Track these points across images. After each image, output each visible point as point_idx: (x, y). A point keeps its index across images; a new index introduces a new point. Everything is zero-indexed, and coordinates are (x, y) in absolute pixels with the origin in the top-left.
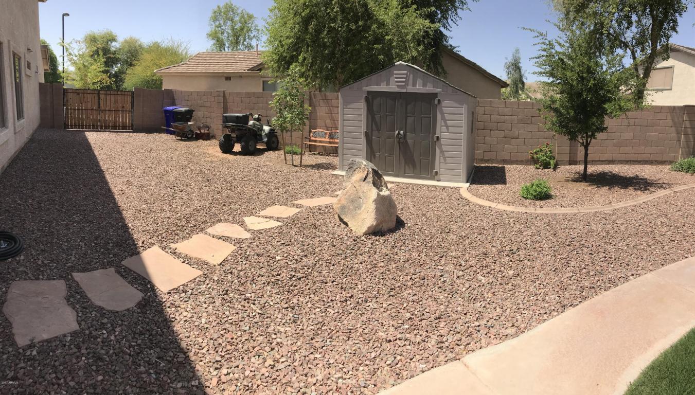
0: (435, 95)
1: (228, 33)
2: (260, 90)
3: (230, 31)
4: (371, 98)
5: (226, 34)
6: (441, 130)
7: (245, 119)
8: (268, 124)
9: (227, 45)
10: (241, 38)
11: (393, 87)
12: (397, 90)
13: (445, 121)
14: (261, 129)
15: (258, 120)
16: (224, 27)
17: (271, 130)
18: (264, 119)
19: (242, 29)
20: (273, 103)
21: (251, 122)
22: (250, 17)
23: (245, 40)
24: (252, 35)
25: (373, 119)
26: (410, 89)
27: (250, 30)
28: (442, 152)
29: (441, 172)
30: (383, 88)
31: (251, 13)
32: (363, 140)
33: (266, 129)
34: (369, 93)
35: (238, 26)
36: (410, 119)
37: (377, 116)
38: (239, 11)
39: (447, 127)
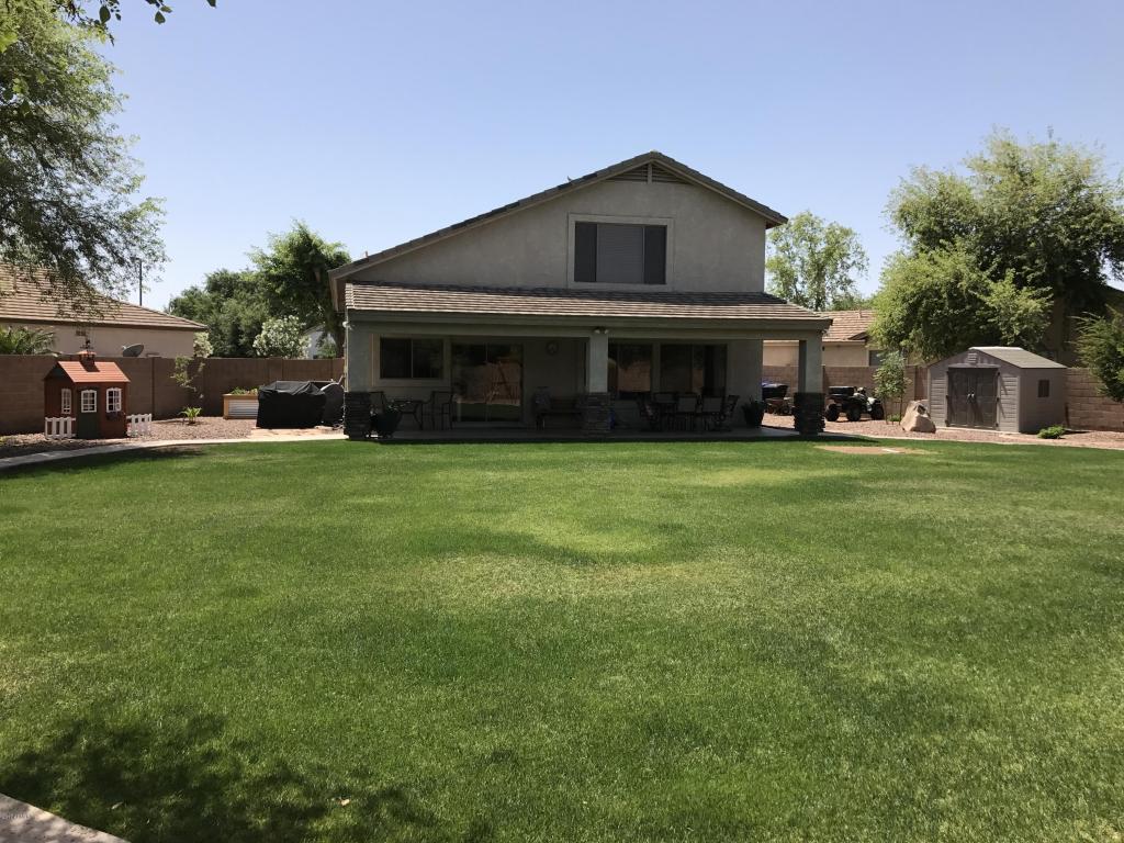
0: (996, 369)
1: (802, 259)
2: (867, 365)
3: (807, 258)
4: (951, 372)
5: (798, 262)
6: (1001, 394)
7: (851, 391)
8: (873, 395)
9: (800, 279)
10: (829, 269)
11: (967, 365)
12: (969, 366)
13: (1004, 386)
14: (866, 401)
15: (863, 392)
16: (794, 250)
17: (876, 401)
18: (868, 392)
19: (829, 254)
20: (876, 377)
21: (856, 394)
22: (846, 233)
23: (836, 271)
24: (850, 262)
25: (953, 387)
26: (980, 365)
27: (844, 255)
28: (1001, 408)
29: (1001, 424)
30: (959, 365)
31: (847, 227)
32: (945, 402)
33: (871, 400)
34: (950, 369)
35: (821, 247)
36: (979, 385)
37: (955, 384)
38: (825, 225)
39: (1005, 390)
